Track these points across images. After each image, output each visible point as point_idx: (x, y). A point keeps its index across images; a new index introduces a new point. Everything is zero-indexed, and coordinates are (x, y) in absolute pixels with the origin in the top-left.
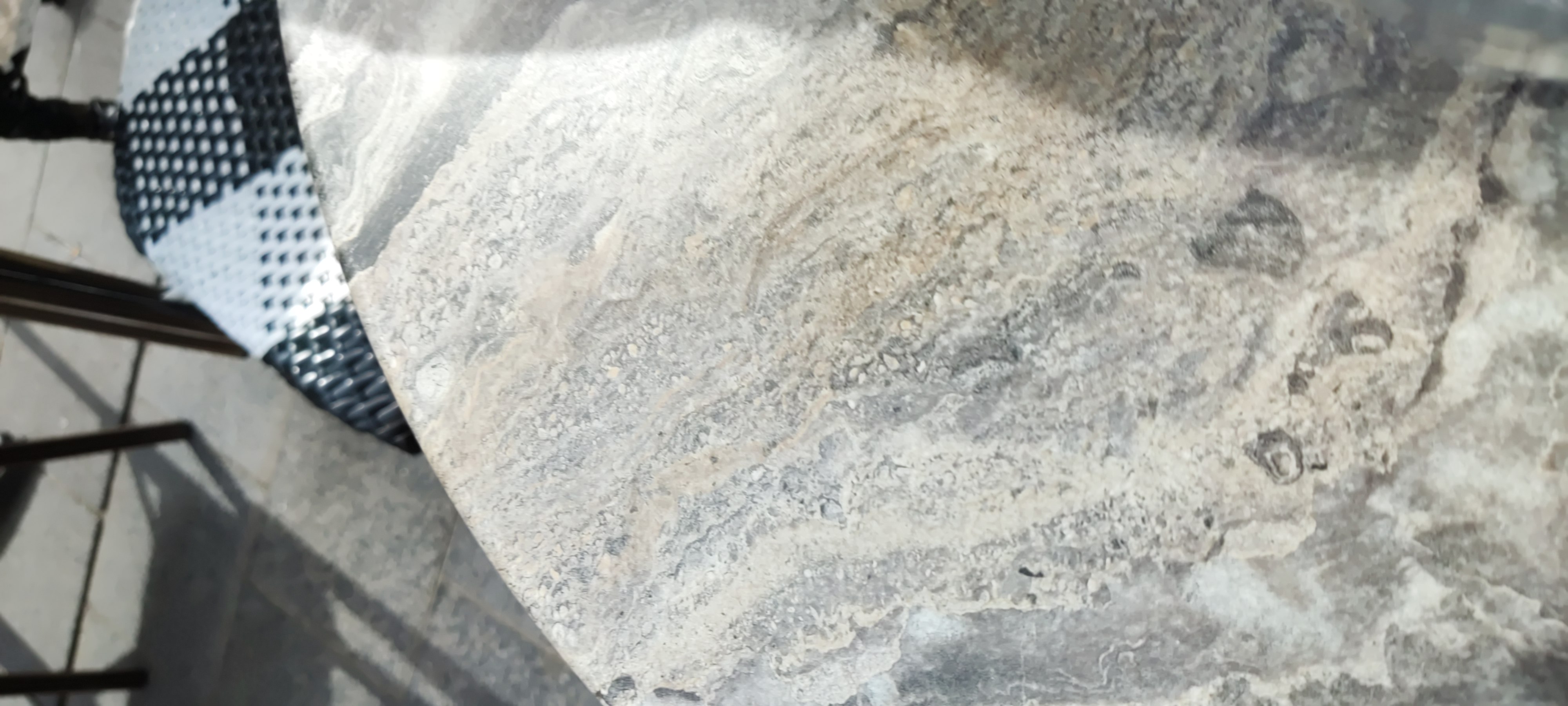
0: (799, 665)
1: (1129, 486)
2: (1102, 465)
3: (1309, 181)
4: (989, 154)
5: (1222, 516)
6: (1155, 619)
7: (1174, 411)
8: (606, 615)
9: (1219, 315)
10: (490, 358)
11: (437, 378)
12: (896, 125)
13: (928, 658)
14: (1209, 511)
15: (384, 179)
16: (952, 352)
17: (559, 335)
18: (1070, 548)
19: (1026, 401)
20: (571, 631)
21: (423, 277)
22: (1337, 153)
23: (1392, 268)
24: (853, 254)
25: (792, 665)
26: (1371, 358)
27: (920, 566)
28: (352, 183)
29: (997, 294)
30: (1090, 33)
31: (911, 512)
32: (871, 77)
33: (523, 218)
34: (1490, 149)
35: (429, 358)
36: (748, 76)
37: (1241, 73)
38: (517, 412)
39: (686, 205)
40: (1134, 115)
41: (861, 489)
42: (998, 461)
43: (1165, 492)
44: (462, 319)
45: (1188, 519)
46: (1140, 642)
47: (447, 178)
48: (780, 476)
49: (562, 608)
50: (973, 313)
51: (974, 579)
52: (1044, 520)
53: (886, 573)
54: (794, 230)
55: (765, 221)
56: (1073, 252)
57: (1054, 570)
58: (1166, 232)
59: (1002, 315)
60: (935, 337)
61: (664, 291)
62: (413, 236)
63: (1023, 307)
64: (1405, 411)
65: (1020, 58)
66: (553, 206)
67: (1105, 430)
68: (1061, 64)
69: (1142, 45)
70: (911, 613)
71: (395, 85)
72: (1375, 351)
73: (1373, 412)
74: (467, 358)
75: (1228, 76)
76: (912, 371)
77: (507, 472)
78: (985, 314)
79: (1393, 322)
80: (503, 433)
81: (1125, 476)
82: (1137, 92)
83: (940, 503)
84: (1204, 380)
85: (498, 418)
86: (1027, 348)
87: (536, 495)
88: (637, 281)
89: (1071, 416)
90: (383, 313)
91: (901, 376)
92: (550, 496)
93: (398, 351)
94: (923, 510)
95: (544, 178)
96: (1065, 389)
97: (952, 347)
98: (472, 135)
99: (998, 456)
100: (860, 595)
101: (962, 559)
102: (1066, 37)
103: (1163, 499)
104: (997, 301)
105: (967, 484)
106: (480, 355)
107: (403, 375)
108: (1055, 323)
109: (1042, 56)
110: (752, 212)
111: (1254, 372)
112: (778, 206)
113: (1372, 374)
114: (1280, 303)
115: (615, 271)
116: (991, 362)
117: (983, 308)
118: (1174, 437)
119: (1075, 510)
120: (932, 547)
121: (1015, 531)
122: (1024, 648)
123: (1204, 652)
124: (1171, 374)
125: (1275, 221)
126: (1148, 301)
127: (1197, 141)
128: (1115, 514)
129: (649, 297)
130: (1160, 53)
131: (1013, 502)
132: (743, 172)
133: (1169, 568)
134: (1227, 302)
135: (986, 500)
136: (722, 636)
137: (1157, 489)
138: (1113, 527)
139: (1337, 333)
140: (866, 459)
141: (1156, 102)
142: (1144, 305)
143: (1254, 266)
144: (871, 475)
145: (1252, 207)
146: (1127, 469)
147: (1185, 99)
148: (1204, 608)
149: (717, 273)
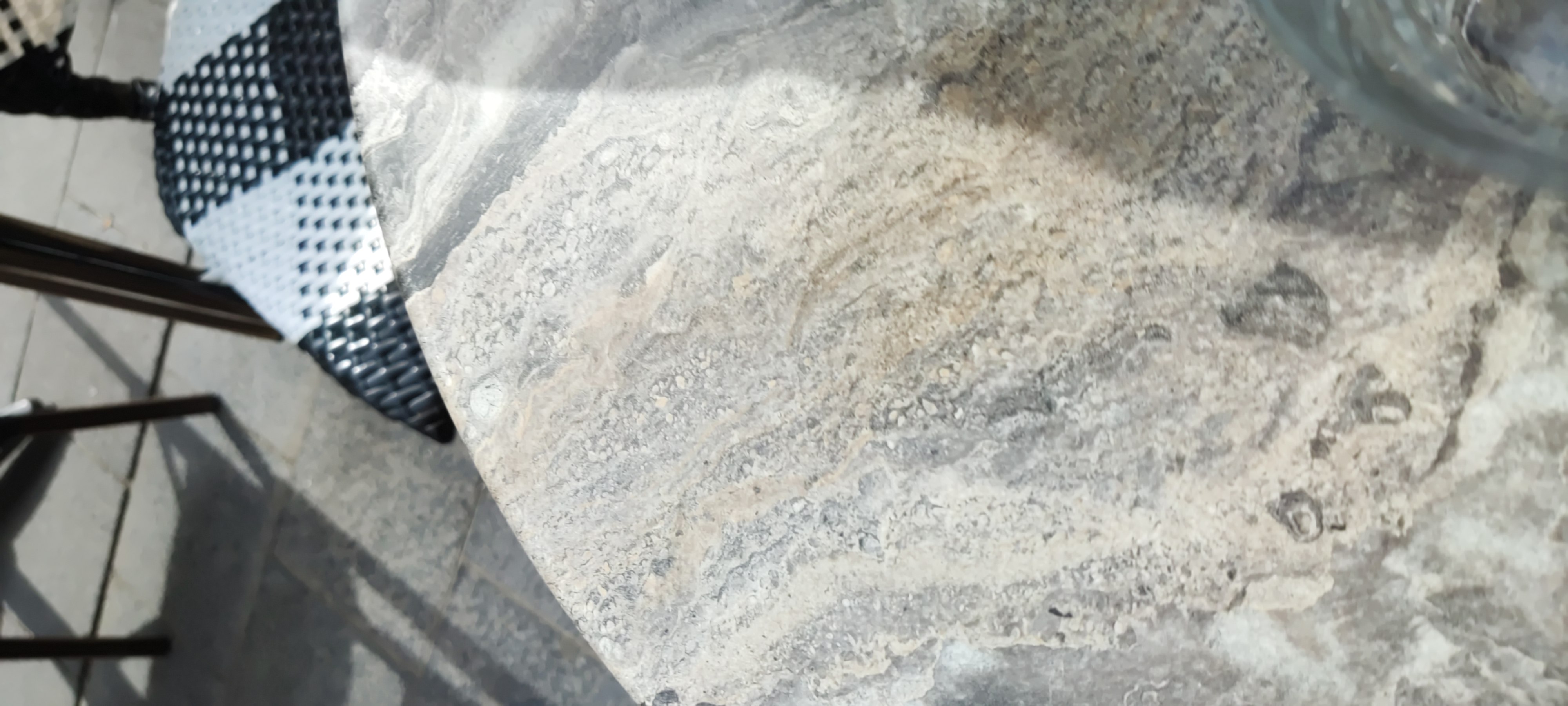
0: (836, 688)
1: (1156, 536)
2: (1130, 515)
3: (1337, 257)
4: (1028, 214)
5: (1244, 569)
6: (1178, 662)
7: (1201, 467)
8: (652, 631)
9: (1246, 380)
10: (543, 382)
11: (491, 398)
12: (939, 182)
13: (960, 687)
14: (1232, 564)
15: (442, 204)
16: (988, 401)
17: (609, 363)
18: (1098, 592)
19: (1059, 451)
20: (618, 645)
21: (478, 301)
22: (1363, 233)
23: (1413, 344)
24: (895, 301)
25: (829, 687)
26: (1390, 428)
27: (953, 602)
28: (411, 206)
29: (1033, 348)
30: (1129, 105)
31: (946, 550)
32: (916, 134)
33: (576, 250)
34: (1510, 237)
35: (483, 378)
36: (797, 126)
37: (1273, 151)
38: (568, 435)
39: (734, 246)
40: (1169, 185)
41: (899, 526)
42: (1030, 506)
43: (1190, 544)
44: (515, 343)
45: (1212, 571)
46: (1164, 684)
47: (504, 206)
48: (820, 510)
49: (609, 623)
50: (1010, 365)
51: (1006, 616)
52: (1074, 564)
53: (921, 606)
54: (839, 276)
55: (811, 265)
56: (1107, 312)
57: (1083, 611)
58: (1197, 298)
59: (1037, 368)
60: (972, 386)
61: (711, 327)
62: (469, 260)
63: (1058, 362)
64: (1421, 479)
65: (1061, 124)
66: (606, 240)
67: (1133, 482)
68: (1099, 133)
69: (1179, 119)
70: (945, 645)
71: (455, 114)
72: (1394, 422)
73: (1391, 479)
74: (520, 380)
75: (1260, 154)
76: (949, 416)
77: (557, 491)
78: (1022, 367)
79: (1412, 396)
80: (555, 453)
81: (1152, 526)
82: (1173, 164)
83: (975, 543)
84: (1230, 440)
85: (550, 440)
86: (1061, 402)
87: (585, 515)
88: (686, 316)
89: (1101, 467)
90: (439, 333)
91: (939, 421)
92: (599, 516)
93: (453, 371)
94: (958, 548)
95: (598, 213)
96: (1097, 442)
97: (988, 396)
98: (528, 167)
99: (1031, 501)
100: (896, 625)
101: (994, 597)
102: (1106, 107)
103: (1188, 550)
104: (1033, 355)
105: (1001, 526)
106: (533, 378)
107: (458, 393)
108: (1088, 379)
109: (1082, 124)
110: (798, 257)
111: (1278, 435)
112: (824, 252)
113: (1390, 442)
114: (1305, 372)
115: (665, 306)
116: (1026, 413)
117: (1019, 361)
118: (1201, 492)
119: (1104, 556)
120: (966, 584)
121: (1045, 573)
122: (1052, 683)
123: (1224, 695)
124: (1198, 433)
125: (1302, 294)
126: (1178, 363)
127: (1229, 214)
128: (1143, 562)
129: (697, 332)
130: (1195, 128)
131: (1045, 545)
132: (791, 218)
133: (1192, 615)
134: (1254, 367)
135: (1018, 542)
136: (763, 657)
137: (1183, 540)
138: (1139, 575)
139: (1358, 403)
140: (903, 497)
141: (1191, 175)
142: (1174, 366)
143: (1280, 335)
144: (908, 513)
145: (1281, 279)
146: (1154, 520)
147: (1218, 173)
148: (1225, 654)
149: (764, 313)
